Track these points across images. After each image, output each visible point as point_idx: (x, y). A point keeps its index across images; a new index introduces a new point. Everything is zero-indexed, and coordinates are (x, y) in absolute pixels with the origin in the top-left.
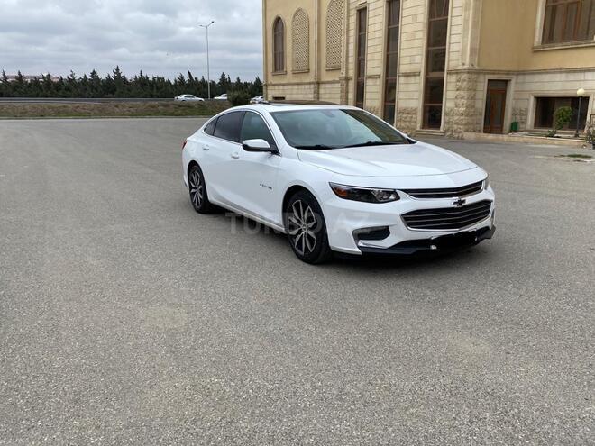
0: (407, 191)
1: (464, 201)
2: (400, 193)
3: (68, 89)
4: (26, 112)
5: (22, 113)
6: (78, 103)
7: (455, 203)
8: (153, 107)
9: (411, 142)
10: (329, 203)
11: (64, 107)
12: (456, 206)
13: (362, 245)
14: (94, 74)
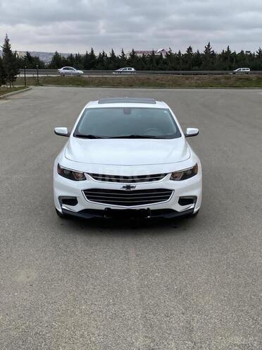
2: (87, 175)
3: (166, 63)
4: (120, 83)
5: (118, 83)
6: (159, 76)
7: (124, 187)
8: (216, 79)
11: (148, 79)
12: (124, 189)
13: (62, 207)
14: (190, 49)
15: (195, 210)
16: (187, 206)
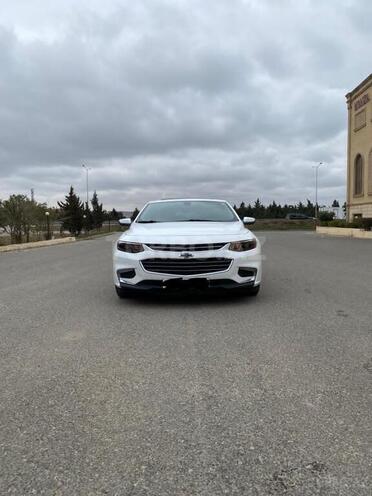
0: (149, 245)
2: (145, 247)
13: (122, 281)
14: (243, 204)
15: (256, 283)
16: (248, 278)
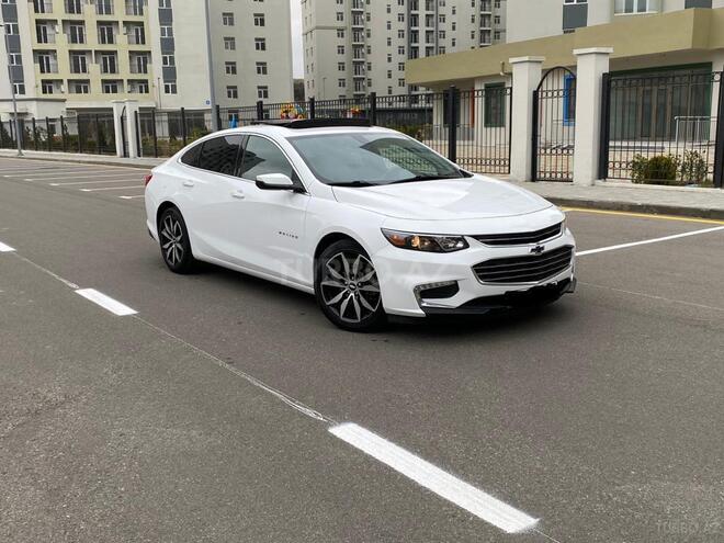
0: (477, 237)
1: (543, 248)
2: (469, 240)
7: (533, 250)
9: (466, 175)
10: (381, 253)
12: (534, 253)
13: (424, 305)
